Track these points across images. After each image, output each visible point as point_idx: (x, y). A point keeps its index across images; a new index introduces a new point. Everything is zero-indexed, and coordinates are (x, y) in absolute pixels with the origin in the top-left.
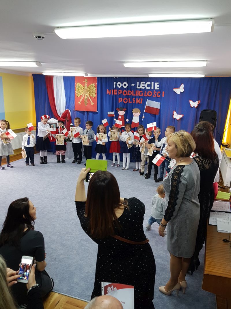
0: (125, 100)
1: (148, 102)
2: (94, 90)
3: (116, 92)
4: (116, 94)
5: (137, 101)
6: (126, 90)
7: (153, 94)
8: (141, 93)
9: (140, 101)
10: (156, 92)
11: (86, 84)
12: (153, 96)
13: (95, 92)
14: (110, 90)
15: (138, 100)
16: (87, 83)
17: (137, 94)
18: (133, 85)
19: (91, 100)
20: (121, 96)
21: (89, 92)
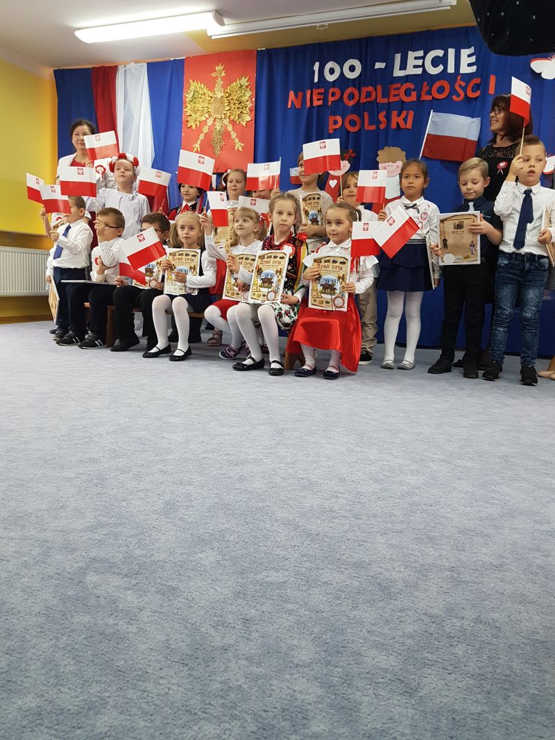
0: (353, 123)
1: (437, 119)
2: (245, 99)
3: (321, 97)
4: (320, 103)
5: (395, 119)
6: (354, 87)
7: (453, 91)
8: (407, 93)
9: (405, 120)
10: (463, 84)
11: (220, 82)
12: (454, 97)
13: (249, 105)
14: (300, 93)
15: (399, 115)
16: (223, 79)
17: (394, 96)
18: (379, 65)
19: (234, 135)
20: (338, 108)
21: (227, 108)
